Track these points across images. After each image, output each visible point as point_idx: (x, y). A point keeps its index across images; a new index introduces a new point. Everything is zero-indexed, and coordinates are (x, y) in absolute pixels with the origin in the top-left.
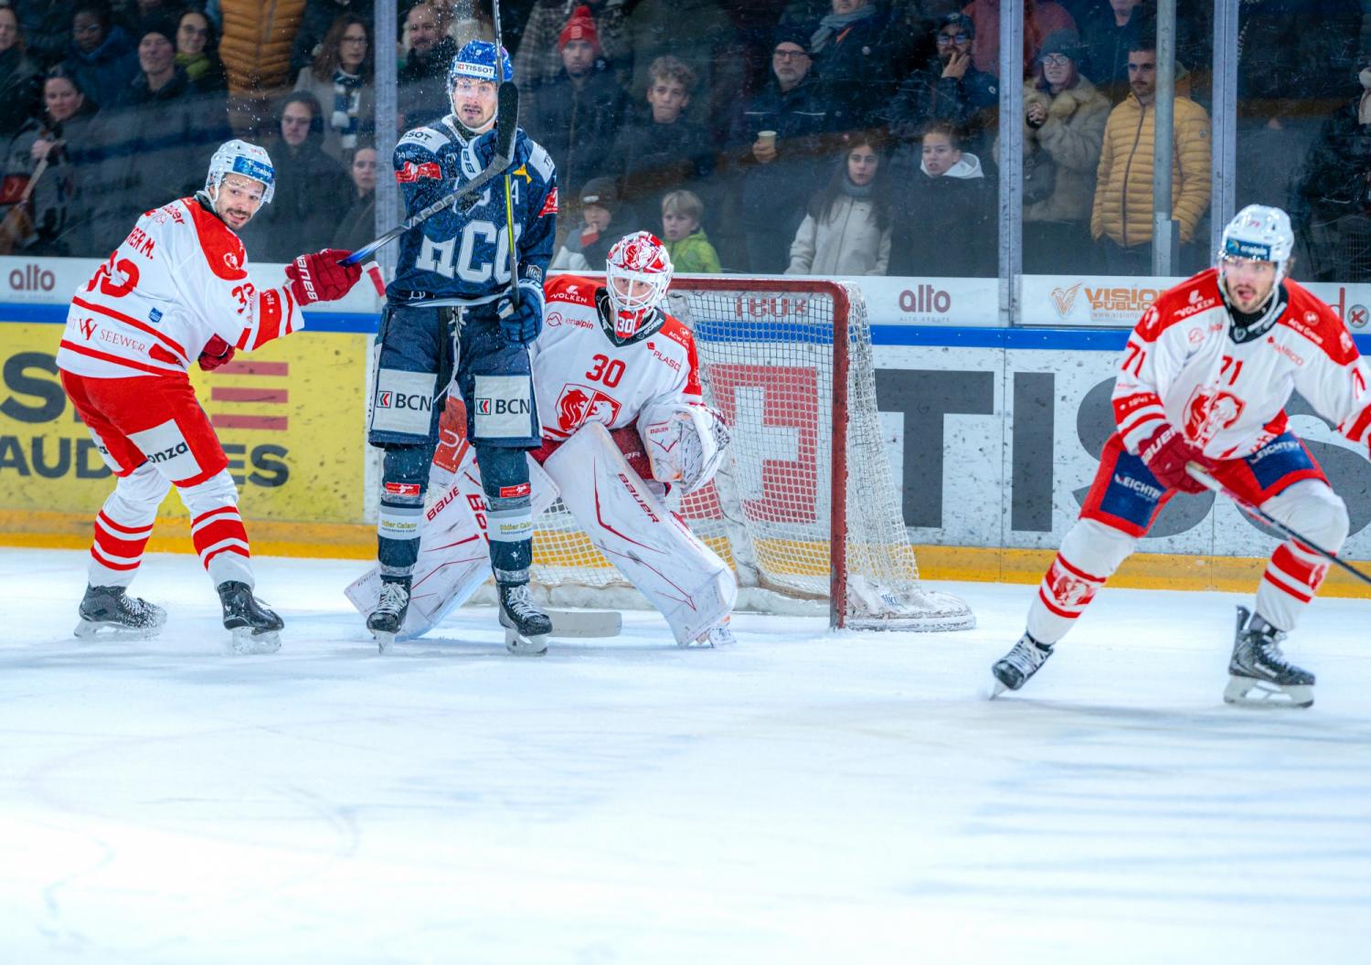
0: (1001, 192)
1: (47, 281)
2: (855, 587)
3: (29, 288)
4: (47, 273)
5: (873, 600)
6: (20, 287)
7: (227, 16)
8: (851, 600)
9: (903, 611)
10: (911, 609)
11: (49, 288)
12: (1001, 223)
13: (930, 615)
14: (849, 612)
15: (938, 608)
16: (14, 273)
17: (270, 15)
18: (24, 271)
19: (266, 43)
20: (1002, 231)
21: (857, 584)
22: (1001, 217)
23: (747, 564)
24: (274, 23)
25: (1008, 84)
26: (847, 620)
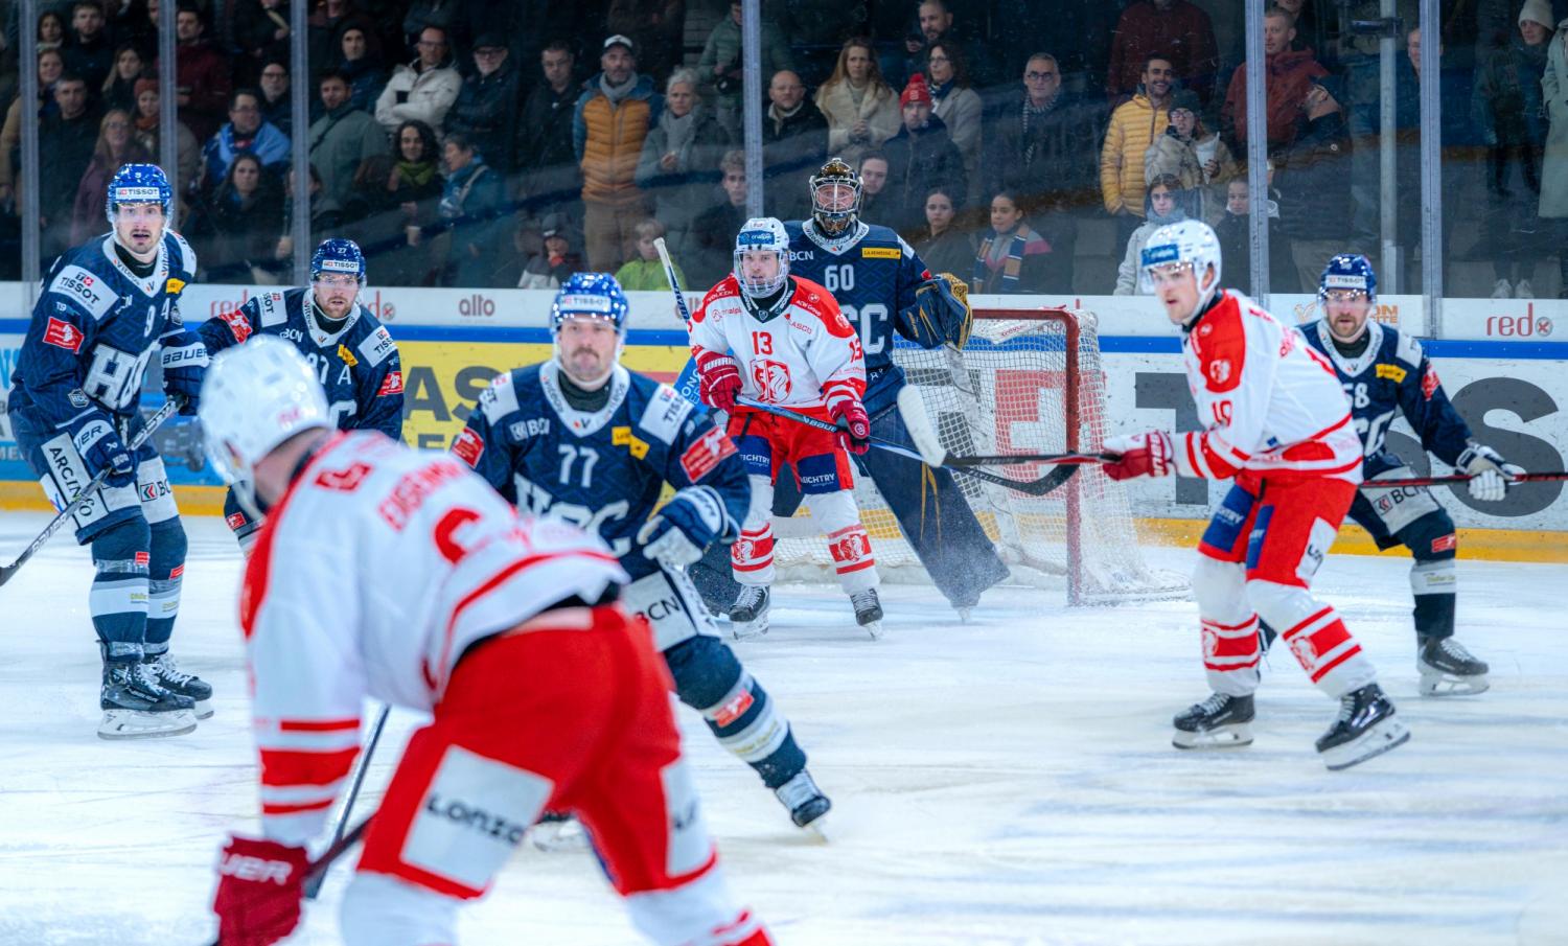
0: (1251, 225)
1: (489, 307)
2: (1089, 567)
3: (474, 314)
4: (489, 301)
5: (1104, 579)
6: (467, 313)
7: (590, 125)
8: (1085, 579)
9: (1132, 588)
10: (1138, 584)
11: (490, 314)
12: (1252, 251)
13: (1155, 591)
14: (1084, 588)
15: (1163, 584)
16: (463, 301)
17: (621, 121)
18: (470, 300)
19: (619, 144)
20: (1253, 258)
21: (1091, 563)
22: (1252, 246)
23: (1013, 546)
24: (624, 127)
25: (1254, 136)
26: (1082, 596)
